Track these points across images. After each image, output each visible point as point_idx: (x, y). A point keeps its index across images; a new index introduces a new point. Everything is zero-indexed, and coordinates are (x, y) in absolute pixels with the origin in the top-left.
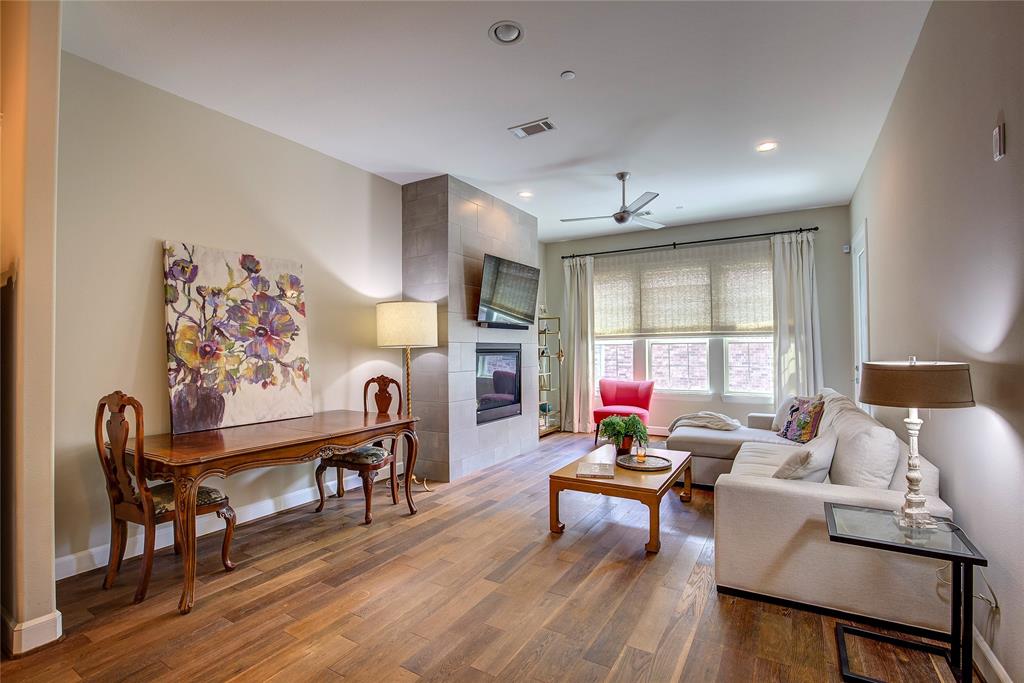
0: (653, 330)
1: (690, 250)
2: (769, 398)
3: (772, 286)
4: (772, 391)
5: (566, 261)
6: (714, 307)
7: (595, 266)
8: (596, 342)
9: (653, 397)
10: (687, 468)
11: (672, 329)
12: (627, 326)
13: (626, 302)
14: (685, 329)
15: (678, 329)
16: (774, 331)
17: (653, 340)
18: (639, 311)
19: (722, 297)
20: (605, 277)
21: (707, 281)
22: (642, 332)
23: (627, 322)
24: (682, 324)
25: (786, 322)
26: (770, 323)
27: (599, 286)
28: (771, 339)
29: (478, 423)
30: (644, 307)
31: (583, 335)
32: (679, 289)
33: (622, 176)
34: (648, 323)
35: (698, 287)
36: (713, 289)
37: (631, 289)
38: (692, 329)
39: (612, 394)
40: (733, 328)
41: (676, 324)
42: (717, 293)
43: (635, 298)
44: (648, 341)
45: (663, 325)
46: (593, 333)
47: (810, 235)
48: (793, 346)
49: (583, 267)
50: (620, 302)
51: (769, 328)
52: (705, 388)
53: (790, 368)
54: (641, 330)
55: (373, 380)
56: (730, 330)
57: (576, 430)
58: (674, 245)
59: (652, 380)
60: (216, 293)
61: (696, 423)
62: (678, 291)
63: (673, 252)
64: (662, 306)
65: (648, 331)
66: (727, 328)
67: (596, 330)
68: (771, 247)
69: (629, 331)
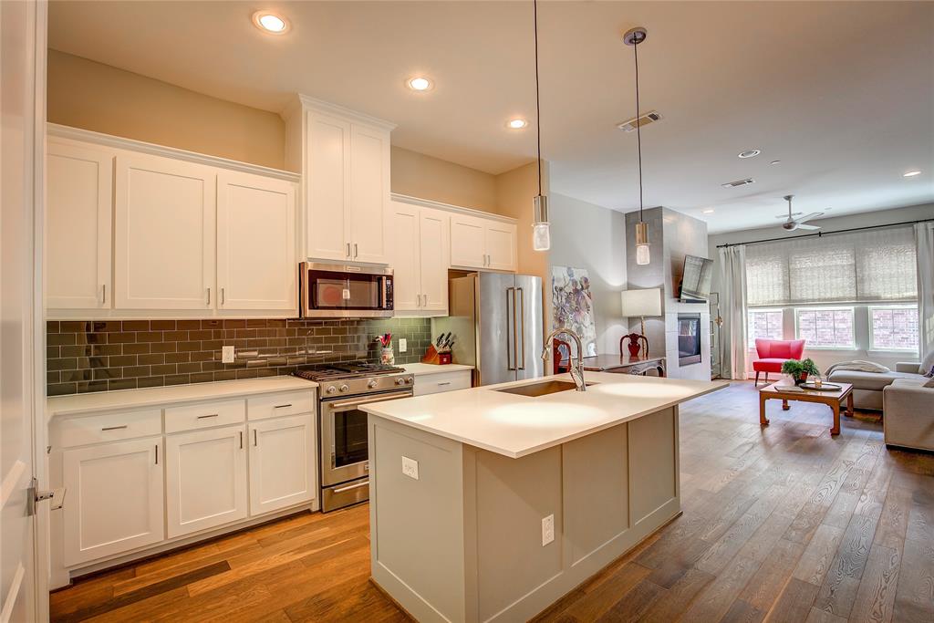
0: (802, 301)
1: (835, 238)
2: (915, 353)
3: (915, 263)
4: (918, 349)
5: (722, 250)
6: (859, 281)
7: (747, 252)
8: (749, 311)
9: (804, 352)
10: (850, 396)
11: (819, 300)
12: (776, 298)
13: (775, 279)
14: (832, 299)
15: (825, 300)
16: (919, 299)
17: (800, 309)
18: (788, 285)
19: (867, 273)
20: (756, 260)
21: (851, 261)
22: (790, 302)
23: (777, 294)
24: (828, 296)
26: (915, 293)
27: (750, 268)
28: (915, 306)
29: (680, 366)
30: (793, 283)
31: (738, 305)
32: (825, 268)
33: (788, 198)
34: (797, 295)
35: (843, 266)
36: (857, 268)
37: (780, 270)
38: (838, 299)
39: (767, 348)
40: (878, 298)
41: (823, 295)
42: (862, 271)
43: (784, 276)
44: (796, 310)
45: (810, 297)
46: (746, 304)
49: (737, 254)
50: (771, 280)
51: (914, 297)
52: (852, 345)
55: (627, 336)
56: (876, 300)
57: (733, 378)
58: (819, 234)
59: (801, 339)
60: (561, 290)
61: (852, 368)
62: (824, 270)
63: (818, 239)
64: (810, 282)
65: (796, 301)
66: (871, 298)
67: (749, 301)
68: (914, 233)
69: (779, 301)
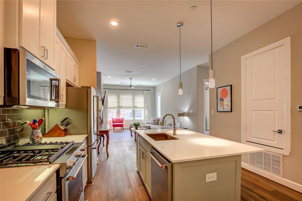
0: (122, 107)
1: (129, 91)
2: (143, 120)
6: (134, 103)
7: (108, 92)
8: (109, 109)
9: (124, 121)
11: (126, 107)
13: (116, 101)
14: (128, 107)
17: (121, 109)
18: (119, 102)
19: (135, 101)
21: (132, 97)
23: (116, 105)
25: (146, 106)
26: (143, 106)
27: (109, 96)
28: (143, 109)
33: (131, 79)
34: (121, 105)
35: (131, 99)
36: (133, 99)
37: (117, 98)
38: (130, 107)
39: (114, 120)
40: (137, 107)
43: (118, 100)
45: (124, 106)
47: (150, 91)
48: (147, 110)
50: (114, 100)
52: (132, 118)
53: (146, 114)
54: (119, 107)
58: (126, 89)
59: (123, 117)
62: (127, 99)
63: (126, 91)
64: (124, 102)
65: (120, 107)
66: (136, 107)
67: (109, 106)
68: (144, 92)
69: (116, 107)
